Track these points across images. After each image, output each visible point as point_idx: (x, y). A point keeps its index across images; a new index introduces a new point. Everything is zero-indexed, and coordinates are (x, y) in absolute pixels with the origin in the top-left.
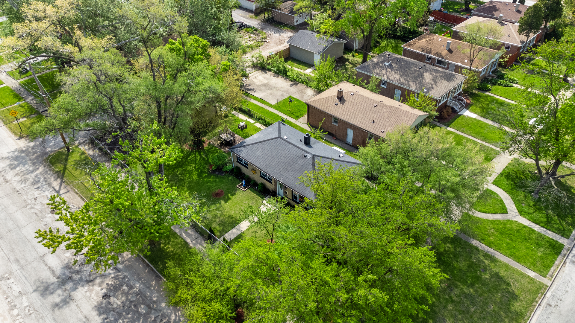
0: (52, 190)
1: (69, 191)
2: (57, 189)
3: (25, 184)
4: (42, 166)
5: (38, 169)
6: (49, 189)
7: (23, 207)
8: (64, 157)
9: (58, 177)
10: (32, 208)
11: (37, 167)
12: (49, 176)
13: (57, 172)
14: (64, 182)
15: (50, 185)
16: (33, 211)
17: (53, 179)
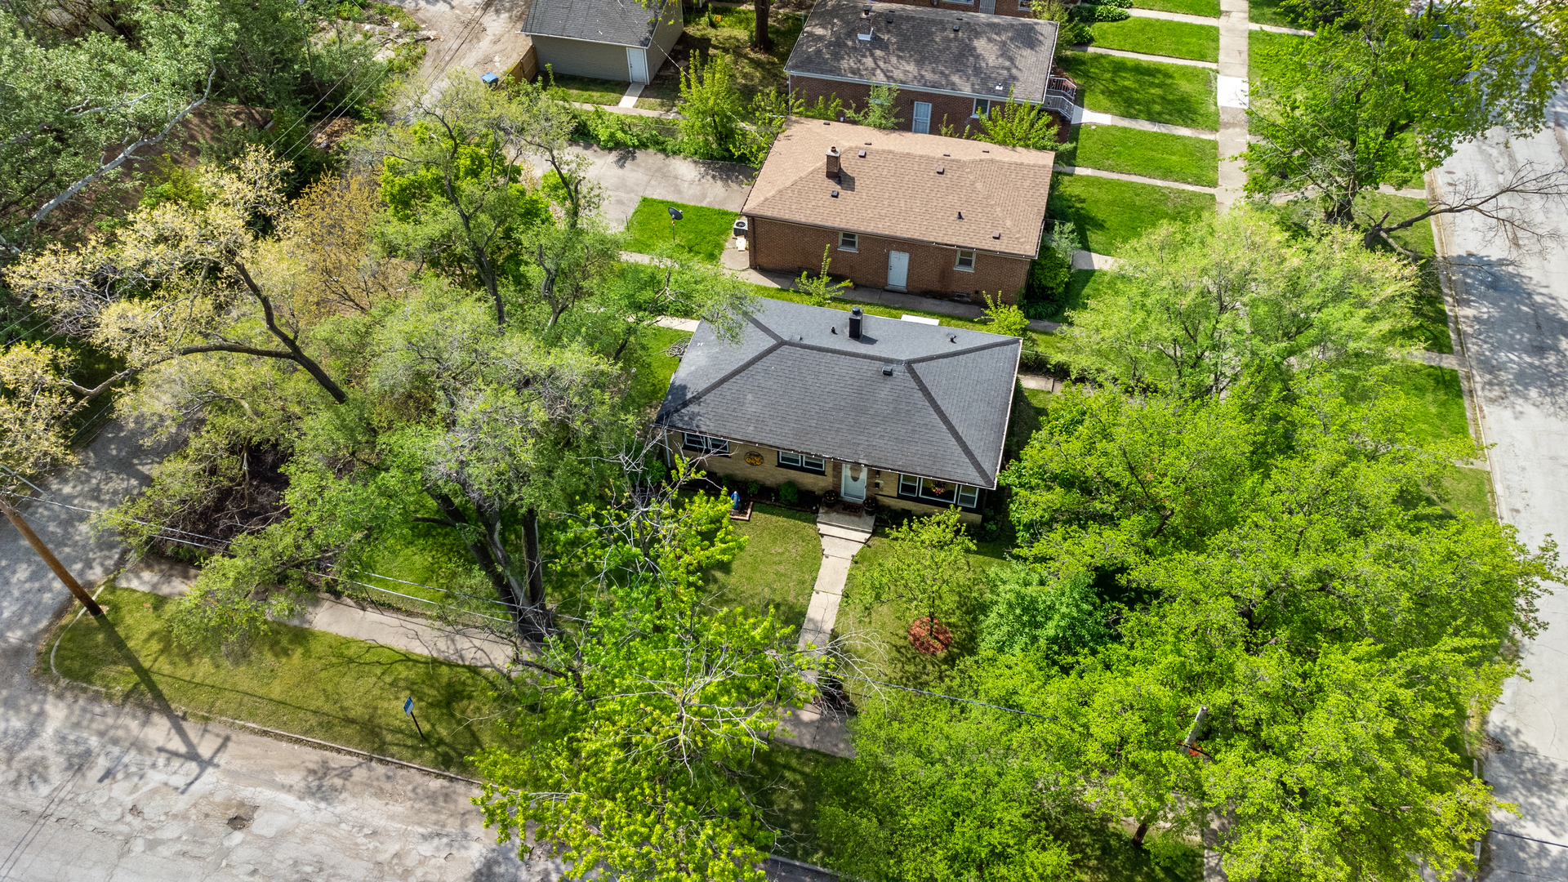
0: (168, 760)
1: (227, 739)
2: (183, 749)
3: (46, 780)
4: (50, 698)
5: (41, 714)
6: (148, 761)
7: (121, 856)
8: (100, 637)
9: (148, 710)
10: (152, 845)
11: (35, 708)
12: (110, 721)
13: (127, 696)
14: (184, 718)
15: (138, 745)
16: (163, 851)
17: (134, 725)
